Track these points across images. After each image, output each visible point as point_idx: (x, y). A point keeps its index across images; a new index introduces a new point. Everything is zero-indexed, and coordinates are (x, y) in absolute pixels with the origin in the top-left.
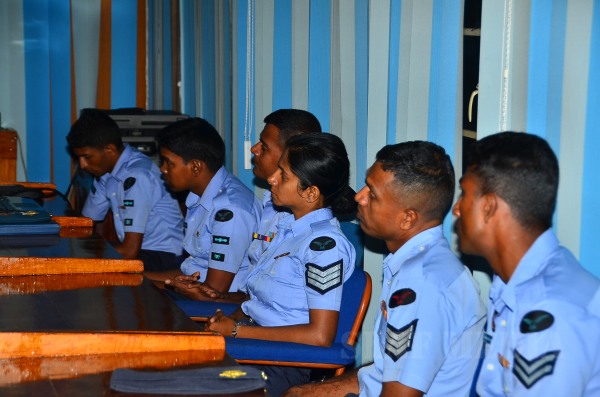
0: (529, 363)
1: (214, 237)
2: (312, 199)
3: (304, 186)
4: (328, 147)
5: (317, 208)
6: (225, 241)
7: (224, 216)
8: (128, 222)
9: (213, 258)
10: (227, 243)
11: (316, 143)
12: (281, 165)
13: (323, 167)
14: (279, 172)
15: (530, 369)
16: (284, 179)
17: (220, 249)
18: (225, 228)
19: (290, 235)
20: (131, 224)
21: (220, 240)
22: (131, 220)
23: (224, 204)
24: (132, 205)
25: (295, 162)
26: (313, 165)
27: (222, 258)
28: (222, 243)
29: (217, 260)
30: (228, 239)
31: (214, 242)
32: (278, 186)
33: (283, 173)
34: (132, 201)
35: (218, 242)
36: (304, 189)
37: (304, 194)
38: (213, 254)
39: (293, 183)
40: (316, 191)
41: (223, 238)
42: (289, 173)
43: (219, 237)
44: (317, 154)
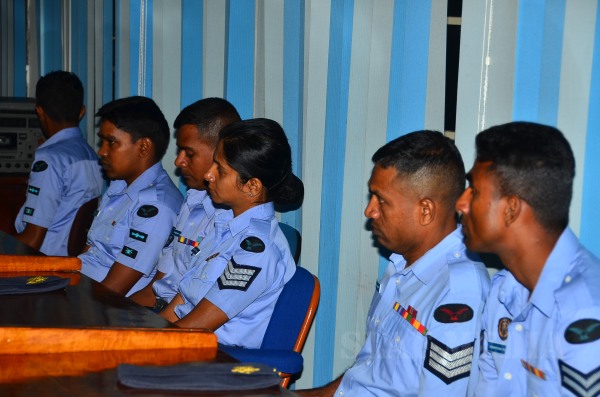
0: (586, 377)
1: (132, 231)
2: (254, 192)
3: (244, 179)
4: (265, 135)
5: (259, 202)
6: (143, 237)
7: (148, 211)
8: (29, 211)
9: (124, 252)
10: (144, 240)
11: (253, 132)
12: (217, 160)
13: (261, 157)
14: (215, 166)
15: (587, 383)
16: (221, 173)
17: (134, 245)
18: (146, 225)
19: (228, 235)
20: (31, 214)
21: (137, 235)
22: (33, 210)
23: (150, 199)
24: (37, 194)
25: (230, 154)
26: (249, 155)
27: (134, 254)
28: (139, 239)
29: (127, 255)
30: (146, 236)
31: (131, 236)
32: (216, 182)
33: (220, 168)
34: (38, 189)
35: (133, 237)
36: (245, 183)
37: (245, 189)
38: (125, 248)
39: (232, 178)
40: (258, 183)
41: (141, 233)
42: (226, 166)
43: (136, 232)
44: (254, 143)
